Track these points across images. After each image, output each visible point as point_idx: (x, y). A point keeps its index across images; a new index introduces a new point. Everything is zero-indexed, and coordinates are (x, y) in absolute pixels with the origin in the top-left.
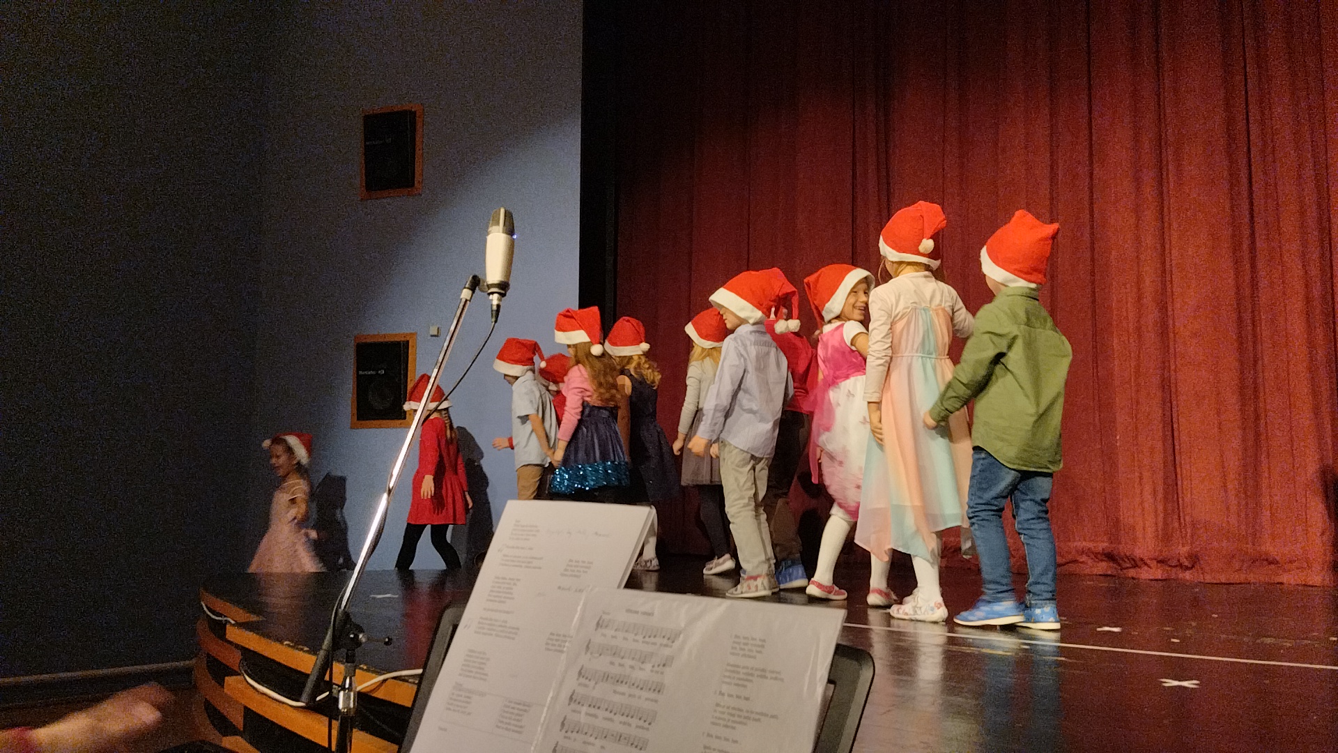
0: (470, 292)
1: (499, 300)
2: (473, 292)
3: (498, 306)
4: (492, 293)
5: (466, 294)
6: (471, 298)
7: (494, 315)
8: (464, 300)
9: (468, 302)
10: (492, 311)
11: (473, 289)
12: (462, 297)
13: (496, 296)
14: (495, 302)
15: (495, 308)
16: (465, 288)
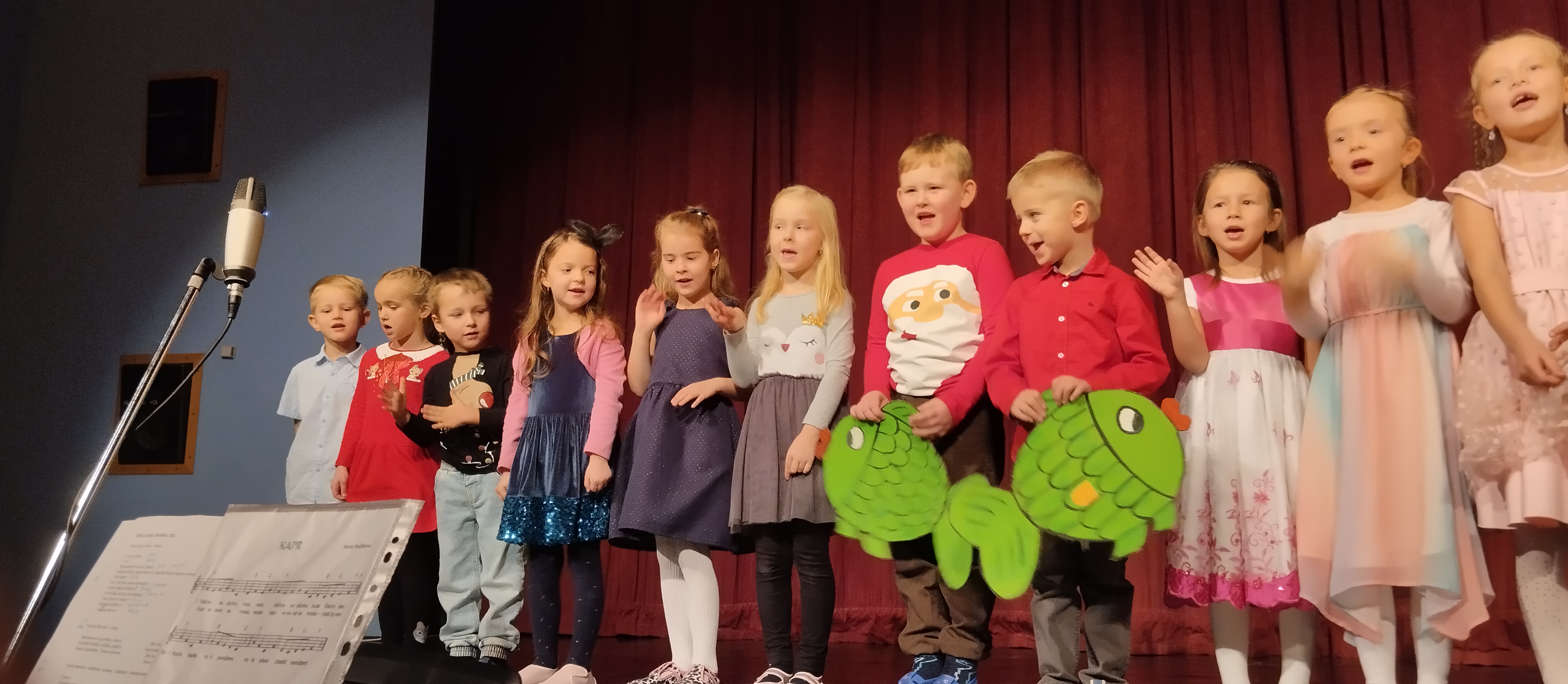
0: (200, 279)
1: (239, 290)
2: (205, 280)
3: (238, 298)
4: (231, 282)
5: (195, 281)
6: (202, 286)
7: (231, 309)
8: (191, 289)
9: (196, 290)
10: (229, 304)
11: (204, 275)
12: (189, 285)
13: (235, 286)
14: (234, 293)
15: (233, 300)
16: (194, 274)
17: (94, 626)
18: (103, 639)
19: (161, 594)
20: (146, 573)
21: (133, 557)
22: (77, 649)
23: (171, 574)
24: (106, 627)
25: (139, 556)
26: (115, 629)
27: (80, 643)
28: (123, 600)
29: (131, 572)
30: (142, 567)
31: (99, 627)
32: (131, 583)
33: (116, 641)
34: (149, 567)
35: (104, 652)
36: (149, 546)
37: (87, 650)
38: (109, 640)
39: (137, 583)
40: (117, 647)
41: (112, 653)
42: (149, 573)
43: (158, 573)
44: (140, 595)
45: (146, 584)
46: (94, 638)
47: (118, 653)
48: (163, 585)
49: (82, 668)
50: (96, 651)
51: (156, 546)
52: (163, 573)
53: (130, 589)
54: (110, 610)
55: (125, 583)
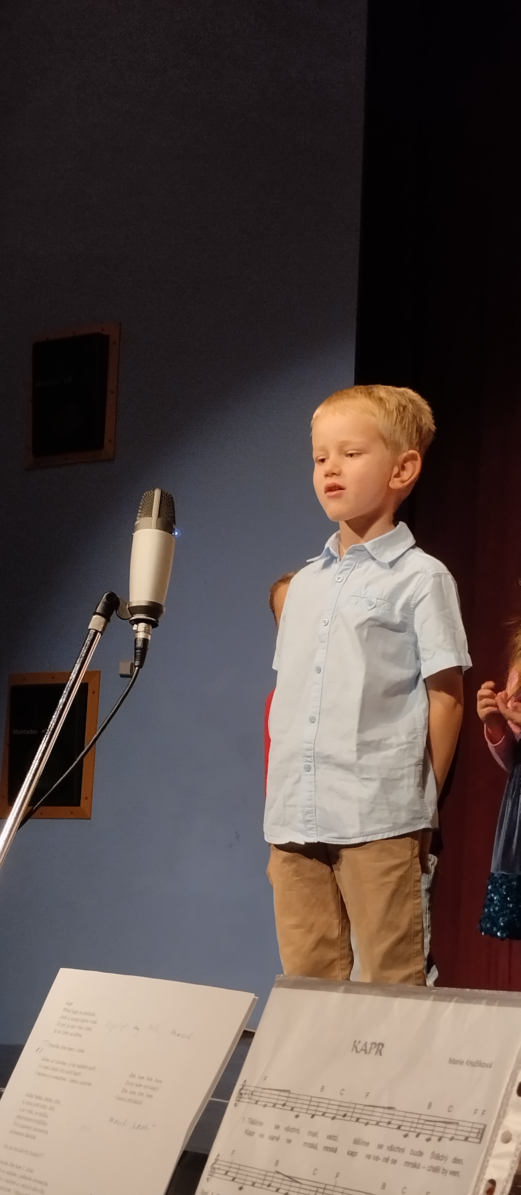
0: (103, 620)
1: (146, 631)
2: (108, 620)
3: (145, 641)
4: (138, 621)
5: (96, 622)
6: (104, 628)
7: (138, 654)
8: (92, 632)
9: (99, 633)
10: (136, 649)
11: (106, 614)
12: (90, 627)
13: (142, 626)
14: (141, 636)
15: (139, 644)
16: (95, 613)
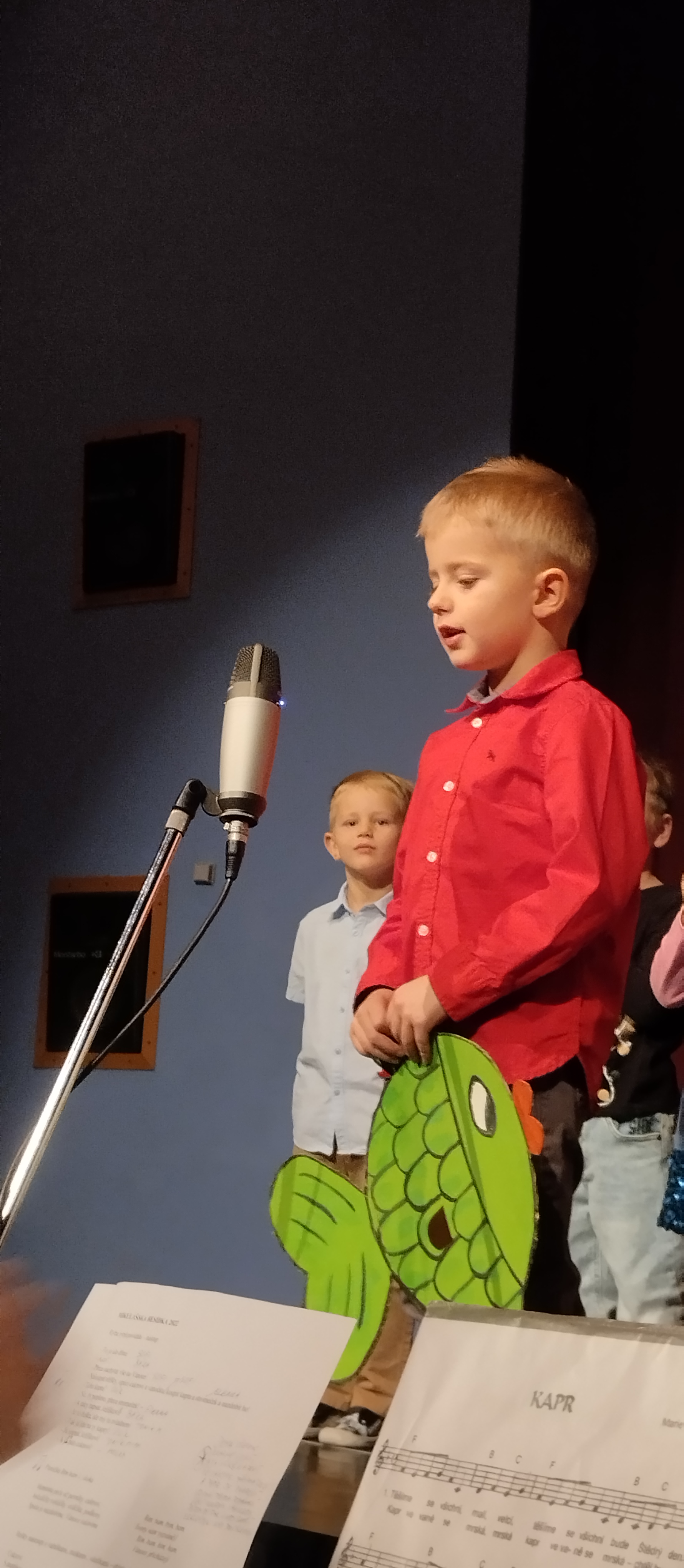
0: (185, 815)
2: (191, 816)
4: (230, 818)
6: (186, 827)
7: (232, 862)
9: (179, 834)
10: (228, 854)
11: (190, 809)
12: (170, 824)
13: (236, 825)
14: (234, 837)
15: (233, 848)
16: (176, 807)
17: (57, 1470)
18: (71, 1497)
19: (160, 1430)
20: (134, 1386)
21: (115, 1353)
22: (32, 1507)
23: (174, 1394)
24: (74, 1475)
25: (123, 1353)
26: (90, 1480)
27: (35, 1496)
28: (101, 1430)
29: (112, 1380)
30: (129, 1375)
31: (65, 1472)
32: (111, 1401)
33: (91, 1502)
34: (138, 1376)
35: (72, 1519)
36: (138, 1337)
37: (47, 1511)
38: (79, 1498)
39: (122, 1403)
40: (92, 1513)
41: (86, 1523)
42: (140, 1386)
43: (153, 1389)
44: (127, 1425)
45: (135, 1406)
46: (57, 1492)
47: (95, 1526)
48: (161, 1413)
49: (40, 1542)
50: (60, 1515)
51: (149, 1339)
52: (160, 1391)
53: (111, 1411)
54: (81, 1446)
55: (102, 1399)
